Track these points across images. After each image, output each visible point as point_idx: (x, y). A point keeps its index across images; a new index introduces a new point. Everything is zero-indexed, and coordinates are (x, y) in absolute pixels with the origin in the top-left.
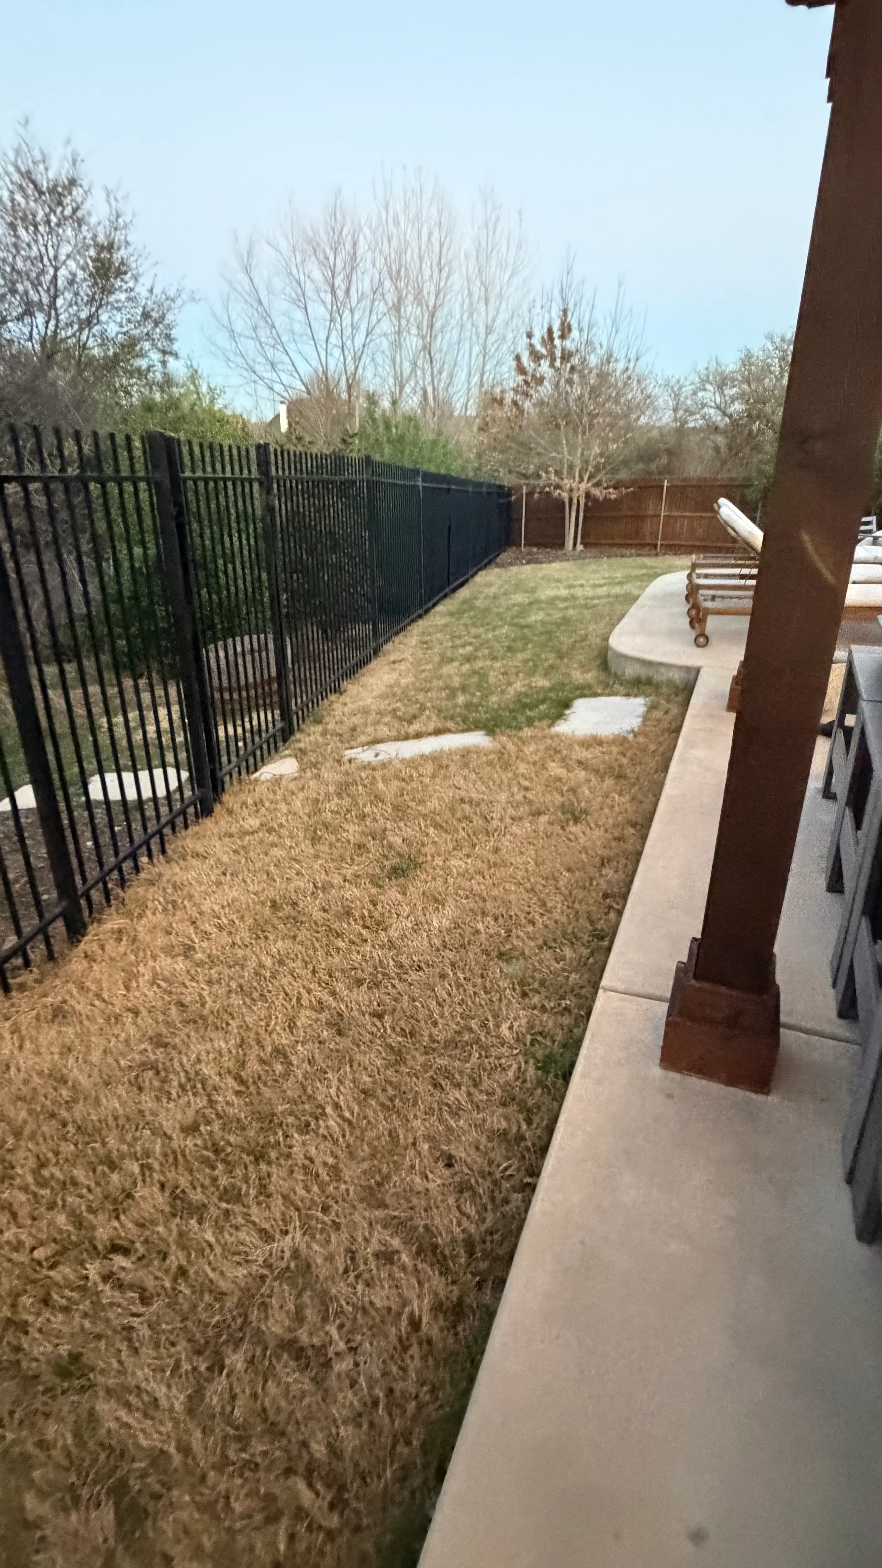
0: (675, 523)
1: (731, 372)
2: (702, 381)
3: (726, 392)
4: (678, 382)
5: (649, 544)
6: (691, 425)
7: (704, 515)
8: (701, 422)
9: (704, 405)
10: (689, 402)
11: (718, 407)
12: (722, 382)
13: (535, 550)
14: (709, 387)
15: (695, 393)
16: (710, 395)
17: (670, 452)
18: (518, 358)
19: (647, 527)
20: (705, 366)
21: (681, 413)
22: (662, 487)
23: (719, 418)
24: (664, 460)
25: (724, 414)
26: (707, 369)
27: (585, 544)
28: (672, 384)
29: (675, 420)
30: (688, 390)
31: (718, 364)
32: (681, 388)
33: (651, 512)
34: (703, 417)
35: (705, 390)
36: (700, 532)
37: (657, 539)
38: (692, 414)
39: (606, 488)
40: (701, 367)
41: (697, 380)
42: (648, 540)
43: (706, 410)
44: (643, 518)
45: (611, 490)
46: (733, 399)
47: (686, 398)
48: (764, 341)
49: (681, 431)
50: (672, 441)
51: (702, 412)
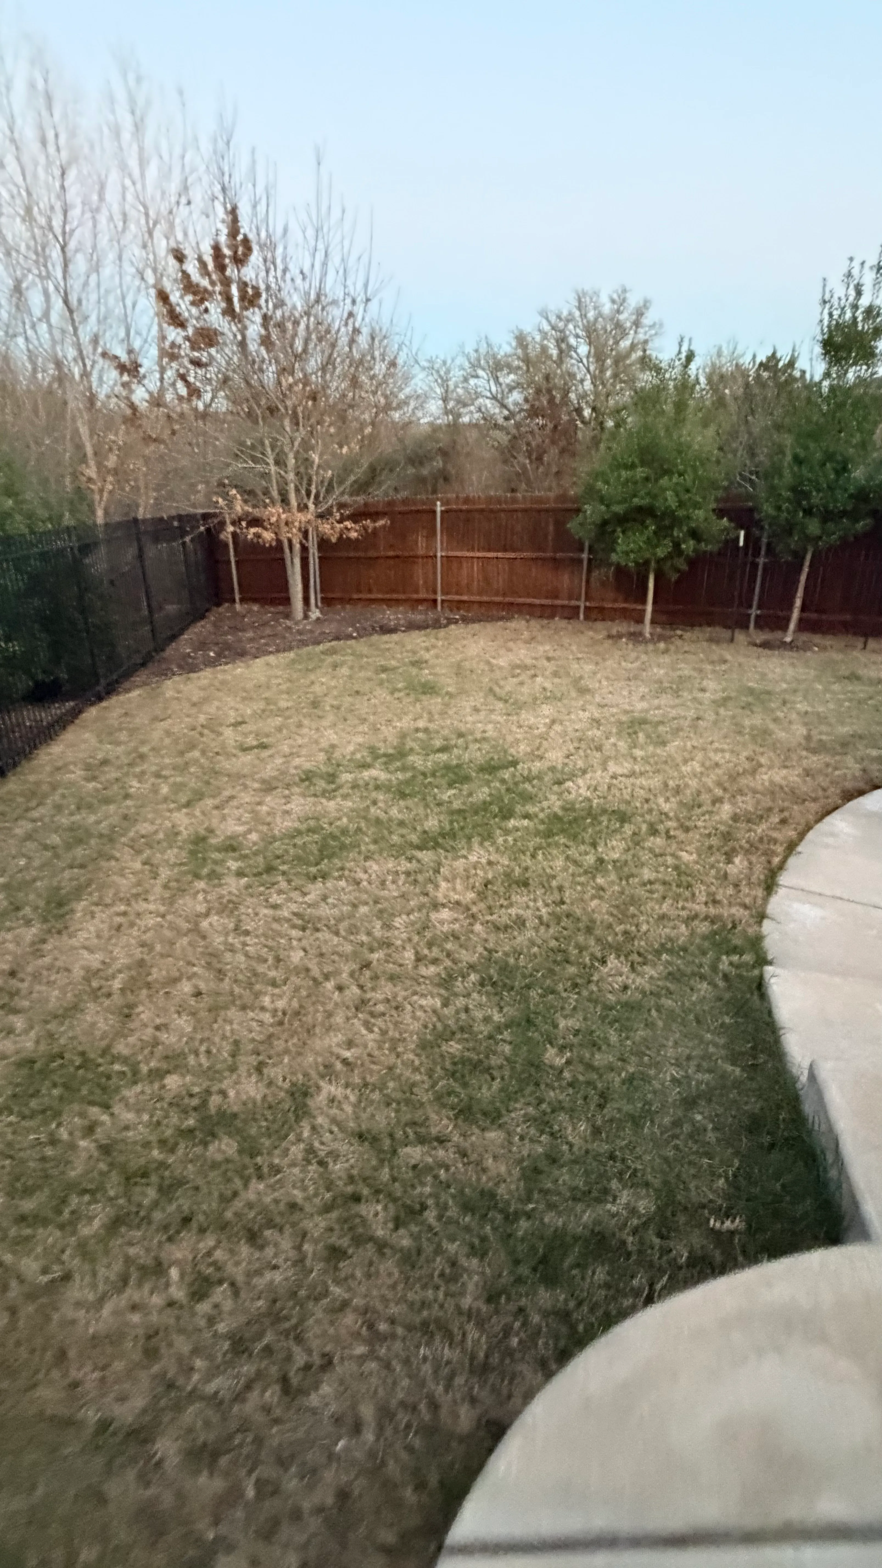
0: (460, 568)
1: (506, 355)
2: (473, 366)
3: (501, 380)
4: (444, 363)
5: (425, 600)
6: (466, 419)
7: (500, 555)
8: (477, 415)
9: (478, 395)
10: (460, 391)
11: (494, 398)
12: (497, 367)
13: (255, 608)
14: (481, 373)
15: (466, 380)
16: (482, 383)
17: (444, 453)
18: (163, 297)
19: (419, 574)
20: (475, 347)
21: (451, 404)
22: (434, 512)
23: (497, 411)
24: (438, 463)
25: (503, 406)
26: (476, 351)
27: (327, 602)
28: (436, 366)
29: (447, 412)
30: (456, 375)
31: (489, 345)
32: (448, 371)
33: (421, 552)
34: (479, 410)
35: (477, 377)
36: (500, 582)
37: (435, 592)
38: (465, 405)
39: (340, 522)
40: (469, 349)
41: (467, 365)
42: (422, 595)
43: (481, 400)
44: (412, 559)
45: (348, 524)
46: (511, 389)
47: (456, 386)
48: (539, 318)
49: (454, 427)
50: (444, 440)
51: (477, 403)
